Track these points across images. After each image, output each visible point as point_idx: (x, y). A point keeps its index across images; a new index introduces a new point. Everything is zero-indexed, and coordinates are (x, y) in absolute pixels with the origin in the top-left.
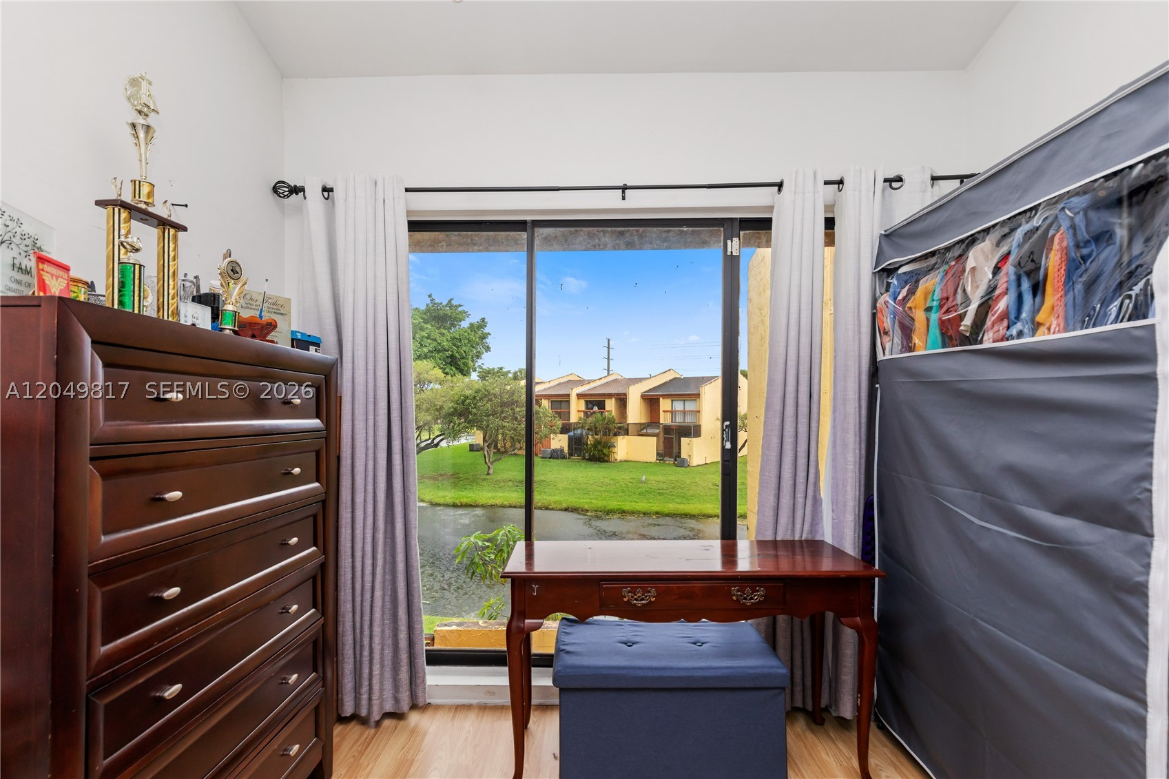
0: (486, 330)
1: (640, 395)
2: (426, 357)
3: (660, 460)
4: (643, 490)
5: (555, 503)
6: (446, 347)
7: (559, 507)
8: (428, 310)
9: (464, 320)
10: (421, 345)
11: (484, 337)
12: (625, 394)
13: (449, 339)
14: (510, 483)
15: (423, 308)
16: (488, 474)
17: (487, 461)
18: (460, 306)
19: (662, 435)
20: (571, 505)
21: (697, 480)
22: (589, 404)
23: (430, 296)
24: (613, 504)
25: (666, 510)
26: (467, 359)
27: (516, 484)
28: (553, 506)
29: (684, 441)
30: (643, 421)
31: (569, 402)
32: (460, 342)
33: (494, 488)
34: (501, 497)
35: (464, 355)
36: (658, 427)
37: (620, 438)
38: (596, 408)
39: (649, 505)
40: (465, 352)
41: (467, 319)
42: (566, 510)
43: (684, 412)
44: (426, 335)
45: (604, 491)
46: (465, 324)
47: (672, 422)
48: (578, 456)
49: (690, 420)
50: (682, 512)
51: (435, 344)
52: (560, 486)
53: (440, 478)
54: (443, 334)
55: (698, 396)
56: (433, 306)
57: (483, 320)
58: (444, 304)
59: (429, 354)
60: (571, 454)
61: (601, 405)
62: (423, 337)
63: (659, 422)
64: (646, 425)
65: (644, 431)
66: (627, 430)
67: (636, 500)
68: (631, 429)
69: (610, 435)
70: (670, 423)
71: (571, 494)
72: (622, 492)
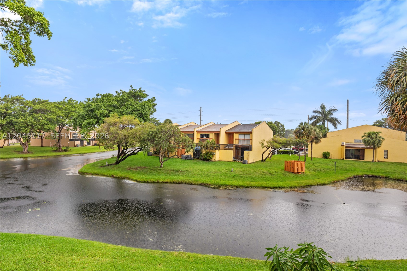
0: (155, 103)
1: (225, 132)
2: (130, 114)
3: (234, 160)
4: (234, 175)
5: (195, 181)
6: (139, 109)
7: (197, 183)
8: (130, 92)
9: (146, 97)
10: (128, 108)
11: (154, 105)
12: (219, 131)
13: (140, 105)
14: (172, 172)
15: (127, 91)
16: (161, 167)
17: (161, 161)
18: (144, 91)
19: (234, 150)
20: (202, 182)
21: (255, 170)
22: (202, 136)
23: (131, 86)
24: (222, 182)
25: (246, 185)
26: (147, 115)
27: (175, 172)
28: (194, 183)
29: (245, 152)
30: (226, 143)
31: (193, 134)
32: (145, 107)
33: (165, 174)
34: (169, 178)
35: (146, 113)
36: (233, 146)
37: (217, 151)
38: (205, 137)
39: (238, 182)
40: (147, 111)
41: (147, 97)
42: (200, 184)
43: (244, 140)
44: (130, 104)
45: (216, 175)
46: (146, 99)
48: (198, 158)
49: (247, 143)
50: (253, 186)
51: (133, 108)
52: (196, 173)
53: (139, 169)
54: (137, 103)
55: (251, 133)
56: (132, 91)
57: (154, 98)
58: (137, 90)
59: (131, 112)
60: (195, 158)
61: (208, 136)
62: (128, 104)
63: (233, 144)
64: (227, 145)
65: (227, 147)
66: (220, 147)
67: (231, 180)
68: (221, 147)
69: (213, 149)
70: (238, 144)
71: (201, 177)
72: (224, 176)
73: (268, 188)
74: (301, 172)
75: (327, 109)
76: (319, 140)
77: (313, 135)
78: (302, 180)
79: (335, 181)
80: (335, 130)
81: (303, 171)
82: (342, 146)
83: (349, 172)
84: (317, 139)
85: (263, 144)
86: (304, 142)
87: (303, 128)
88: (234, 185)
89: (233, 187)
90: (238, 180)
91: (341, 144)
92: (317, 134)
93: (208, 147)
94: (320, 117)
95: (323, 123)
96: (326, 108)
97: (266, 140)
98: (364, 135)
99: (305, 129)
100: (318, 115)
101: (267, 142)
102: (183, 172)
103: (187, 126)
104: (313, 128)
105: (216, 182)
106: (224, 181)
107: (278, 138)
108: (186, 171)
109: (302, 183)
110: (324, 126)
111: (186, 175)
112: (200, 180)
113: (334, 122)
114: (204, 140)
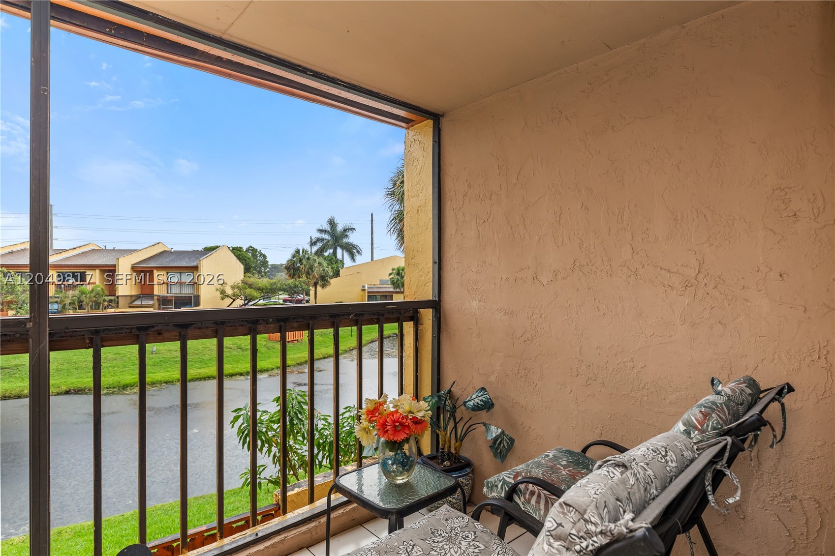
1: (130, 266)
4: (158, 360)
12: (115, 266)
19: (157, 306)
20: (72, 387)
30: (134, 293)
36: (152, 299)
42: (67, 392)
43: (181, 284)
47: (168, 293)
49: (187, 291)
55: (196, 268)
63: (153, 294)
64: (138, 297)
65: (138, 303)
66: (118, 303)
67: (152, 371)
68: (121, 301)
69: (99, 309)
70: (166, 294)
71: (68, 375)
72: (133, 365)
73: (236, 375)
74: (297, 339)
75: (340, 228)
76: (327, 281)
77: (317, 272)
78: (299, 353)
79: (352, 348)
80: (353, 264)
81: (302, 338)
82: (362, 290)
83: (371, 332)
84: (324, 280)
85: (223, 292)
86: (302, 284)
87: (300, 260)
88: (161, 381)
89: (157, 385)
90: (168, 370)
91: (361, 288)
92: (324, 270)
93: (84, 303)
94: (329, 241)
95: (333, 252)
96: (339, 225)
97: (230, 282)
98: (392, 272)
99: (304, 262)
100: (326, 237)
101: (233, 287)
102: (7, 371)
103: (12, 252)
104: (317, 260)
105: (112, 382)
106: (133, 377)
107: (255, 279)
108: (16, 367)
109: (300, 358)
110: (336, 257)
111: (17, 375)
112: (65, 382)
113: (351, 250)
114: (72, 287)
